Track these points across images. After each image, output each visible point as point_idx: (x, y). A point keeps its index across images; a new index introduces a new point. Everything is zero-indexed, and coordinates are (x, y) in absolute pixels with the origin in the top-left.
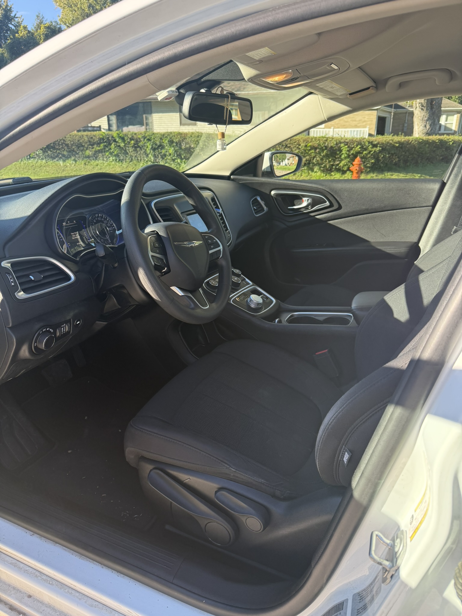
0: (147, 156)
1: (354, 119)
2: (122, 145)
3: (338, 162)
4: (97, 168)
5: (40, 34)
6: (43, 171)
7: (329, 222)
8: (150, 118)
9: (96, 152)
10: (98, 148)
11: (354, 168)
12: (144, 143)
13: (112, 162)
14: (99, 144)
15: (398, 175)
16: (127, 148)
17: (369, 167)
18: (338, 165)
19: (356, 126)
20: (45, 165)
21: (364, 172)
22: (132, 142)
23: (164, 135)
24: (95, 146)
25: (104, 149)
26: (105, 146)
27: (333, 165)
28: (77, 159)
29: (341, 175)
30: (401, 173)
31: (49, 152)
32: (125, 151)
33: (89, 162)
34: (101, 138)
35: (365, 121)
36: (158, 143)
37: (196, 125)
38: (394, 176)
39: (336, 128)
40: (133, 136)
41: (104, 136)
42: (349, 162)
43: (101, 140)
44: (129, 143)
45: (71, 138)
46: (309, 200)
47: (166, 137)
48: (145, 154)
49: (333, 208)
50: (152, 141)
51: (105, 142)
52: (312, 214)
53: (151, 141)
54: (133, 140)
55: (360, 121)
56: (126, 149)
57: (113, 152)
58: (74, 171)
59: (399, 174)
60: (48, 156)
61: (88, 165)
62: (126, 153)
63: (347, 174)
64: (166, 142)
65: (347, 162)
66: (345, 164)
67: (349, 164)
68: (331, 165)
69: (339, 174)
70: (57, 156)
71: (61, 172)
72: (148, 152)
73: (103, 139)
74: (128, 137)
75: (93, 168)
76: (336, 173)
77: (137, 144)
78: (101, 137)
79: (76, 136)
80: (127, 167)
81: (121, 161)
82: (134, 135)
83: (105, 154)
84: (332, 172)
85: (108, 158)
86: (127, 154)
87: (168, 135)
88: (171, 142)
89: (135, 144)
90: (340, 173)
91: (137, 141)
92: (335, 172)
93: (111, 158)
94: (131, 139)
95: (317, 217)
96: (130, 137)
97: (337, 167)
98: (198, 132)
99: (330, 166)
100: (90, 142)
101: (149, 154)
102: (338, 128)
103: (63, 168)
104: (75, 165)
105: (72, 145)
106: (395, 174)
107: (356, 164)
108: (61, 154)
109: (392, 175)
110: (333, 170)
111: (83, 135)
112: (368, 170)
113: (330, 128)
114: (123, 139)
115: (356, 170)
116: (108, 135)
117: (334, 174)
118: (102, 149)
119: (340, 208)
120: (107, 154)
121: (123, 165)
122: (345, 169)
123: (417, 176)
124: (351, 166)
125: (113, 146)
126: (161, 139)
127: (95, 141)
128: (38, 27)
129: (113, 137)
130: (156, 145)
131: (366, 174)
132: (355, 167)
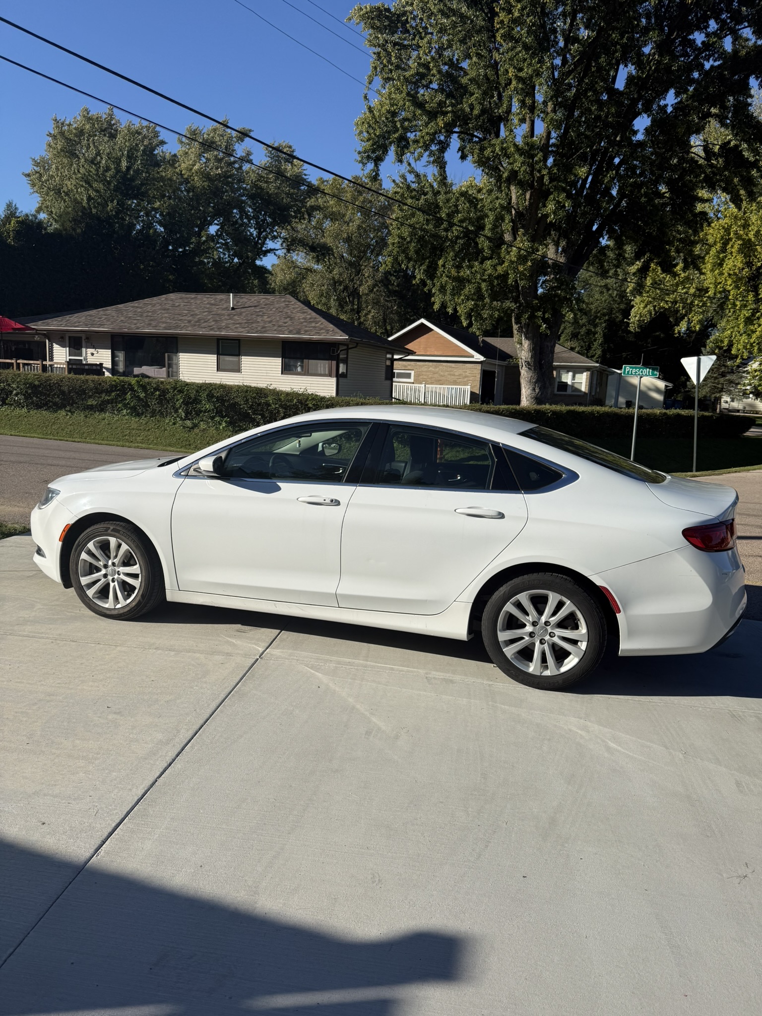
0: (176, 411)
1: (452, 373)
2: (142, 395)
4: (103, 423)
5: (9, 230)
6: (24, 423)
8: (174, 357)
9: (103, 402)
10: (107, 398)
12: (174, 395)
13: (124, 415)
14: (108, 392)
16: (149, 400)
19: (455, 383)
20: (26, 415)
22: (157, 393)
23: (201, 387)
24: (103, 395)
25: (117, 399)
26: (118, 395)
28: (73, 410)
31: (34, 398)
32: (146, 403)
33: (91, 415)
34: (113, 385)
35: (466, 377)
36: (193, 396)
37: (239, 372)
39: (428, 384)
40: (158, 386)
41: (117, 383)
43: (113, 388)
44: (152, 393)
45: (69, 382)
47: (205, 390)
48: (174, 408)
50: (185, 393)
51: (118, 390)
53: (183, 393)
54: (159, 390)
55: (460, 375)
56: (147, 400)
57: (128, 404)
58: (70, 425)
60: (32, 403)
61: (89, 417)
62: (147, 406)
64: (204, 395)
70: (46, 404)
71: (50, 424)
72: (178, 404)
73: (116, 386)
74: (152, 386)
75: (99, 422)
77: (164, 396)
78: (114, 383)
79: (78, 380)
80: (147, 423)
81: (138, 415)
82: (159, 383)
83: (117, 406)
85: (119, 411)
86: (149, 406)
87: (207, 388)
88: (210, 396)
89: (160, 396)
91: (164, 392)
93: (125, 411)
94: (156, 389)
96: (155, 386)
98: (246, 386)
100: (96, 388)
101: (179, 408)
102: (432, 383)
103: (53, 420)
104: (70, 418)
105: (70, 392)
108: (52, 402)
111: (87, 380)
113: (421, 383)
114: (144, 388)
116: (123, 382)
118: (112, 399)
120: (120, 405)
121: (141, 421)
125: (128, 396)
126: (197, 391)
127: (105, 388)
128: (7, 221)
129: (130, 384)
130: (190, 398)
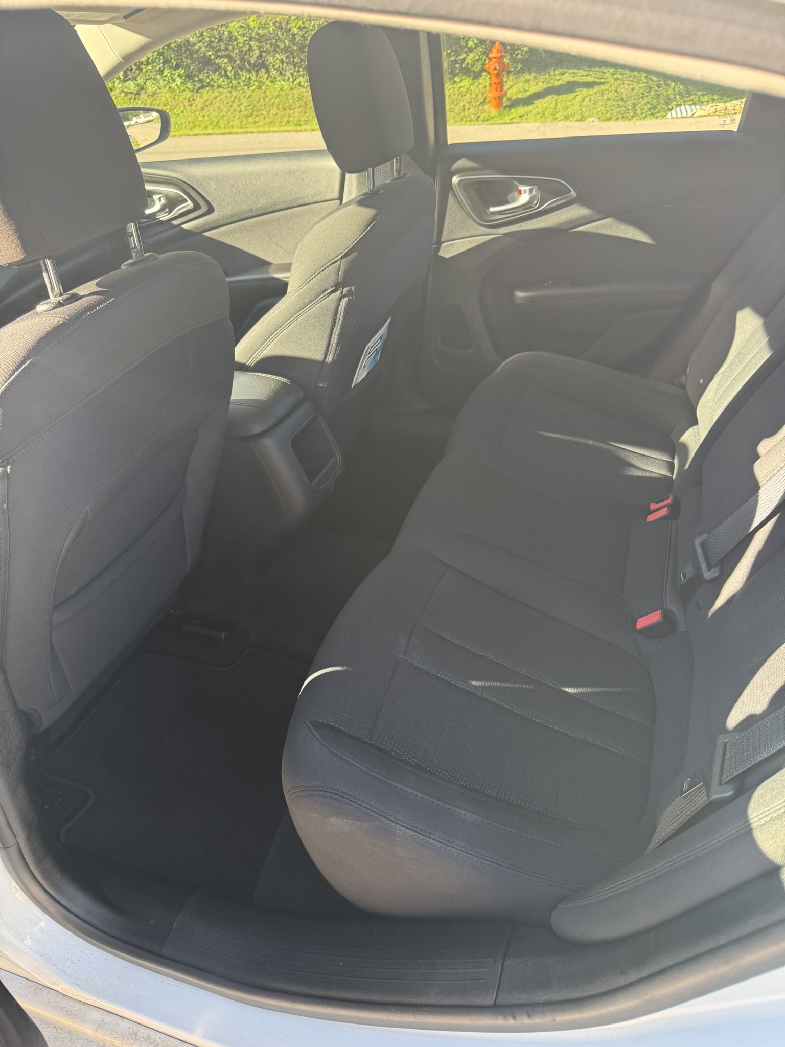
3: (464, 56)
7: (206, 234)
11: (492, 65)
15: (574, 73)
17: (522, 61)
18: (464, 59)
21: (512, 71)
27: (456, 62)
29: (471, 81)
30: (579, 69)
38: (566, 75)
42: (483, 53)
46: (162, 199)
49: (201, 210)
52: (175, 222)
59: (576, 71)
63: (483, 77)
65: (480, 53)
66: (477, 57)
67: (484, 58)
68: (452, 61)
69: (468, 78)
76: (464, 77)
84: (455, 75)
90: (469, 76)
92: (461, 75)
95: (184, 226)
97: (463, 66)
99: (450, 63)
106: (568, 72)
107: (495, 58)
109: (563, 74)
110: (457, 71)
112: (520, 66)
115: (495, 69)
117: (459, 80)
119: (211, 210)
122: (478, 67)
123: (608, 71)
124: (487, 61)
131: (516, 75)
132: (494, 64)
